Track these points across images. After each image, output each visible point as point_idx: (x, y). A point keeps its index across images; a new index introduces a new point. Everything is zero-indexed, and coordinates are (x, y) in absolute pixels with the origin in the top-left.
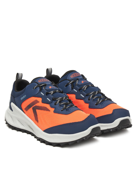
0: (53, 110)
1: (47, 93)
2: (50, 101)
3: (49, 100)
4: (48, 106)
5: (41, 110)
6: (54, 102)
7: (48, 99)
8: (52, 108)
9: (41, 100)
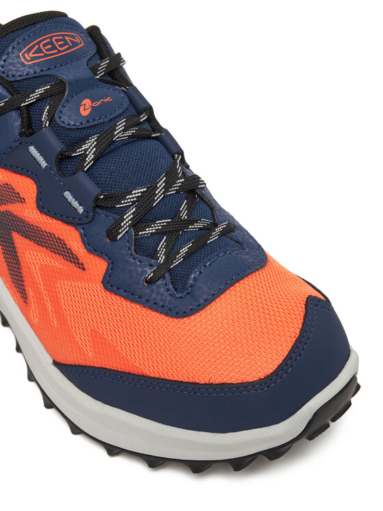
0: (98, 266)
1: (61, 154)
2: (81, 210)
3: (75, 204)
4: (72, 237)
5: (39, 243)
6: (104, 219)
7: (67, 194)
8: (92, 256)
9: (34, 195)
